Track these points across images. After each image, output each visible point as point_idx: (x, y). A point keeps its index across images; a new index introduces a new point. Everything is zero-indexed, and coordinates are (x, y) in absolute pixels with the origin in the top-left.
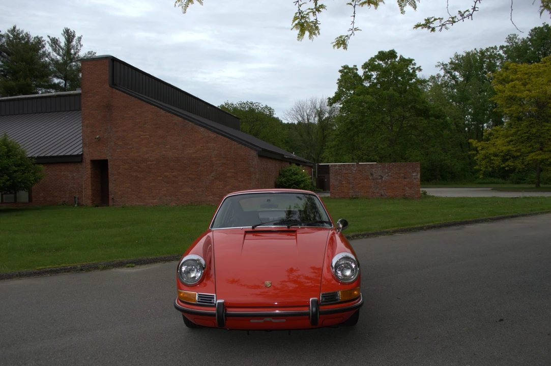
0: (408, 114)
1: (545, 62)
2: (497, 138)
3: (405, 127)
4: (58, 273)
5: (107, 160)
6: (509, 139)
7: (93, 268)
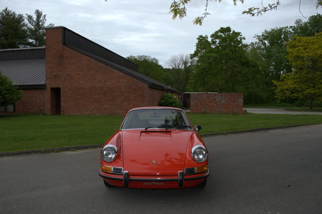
0: (236, 65)
1: (317, 36)
2: (288, 80)
3: (235, 72)
4: (30, 154)
5: (60, 88)
6: (295, 81)
7: (51, 151)
